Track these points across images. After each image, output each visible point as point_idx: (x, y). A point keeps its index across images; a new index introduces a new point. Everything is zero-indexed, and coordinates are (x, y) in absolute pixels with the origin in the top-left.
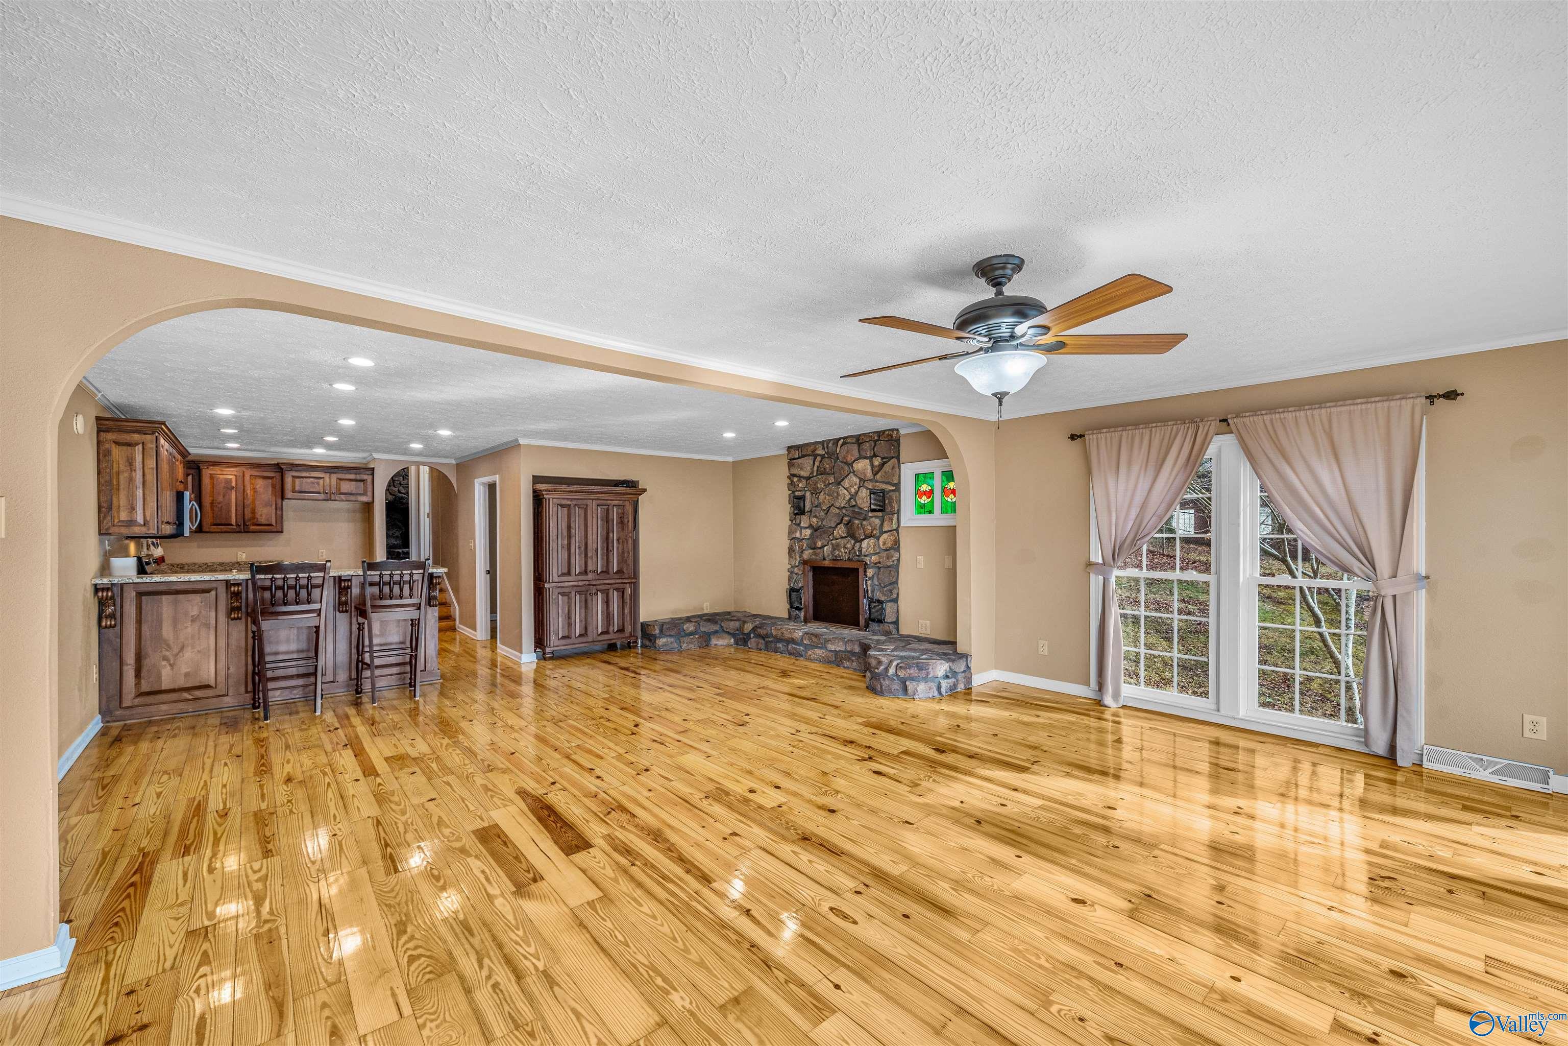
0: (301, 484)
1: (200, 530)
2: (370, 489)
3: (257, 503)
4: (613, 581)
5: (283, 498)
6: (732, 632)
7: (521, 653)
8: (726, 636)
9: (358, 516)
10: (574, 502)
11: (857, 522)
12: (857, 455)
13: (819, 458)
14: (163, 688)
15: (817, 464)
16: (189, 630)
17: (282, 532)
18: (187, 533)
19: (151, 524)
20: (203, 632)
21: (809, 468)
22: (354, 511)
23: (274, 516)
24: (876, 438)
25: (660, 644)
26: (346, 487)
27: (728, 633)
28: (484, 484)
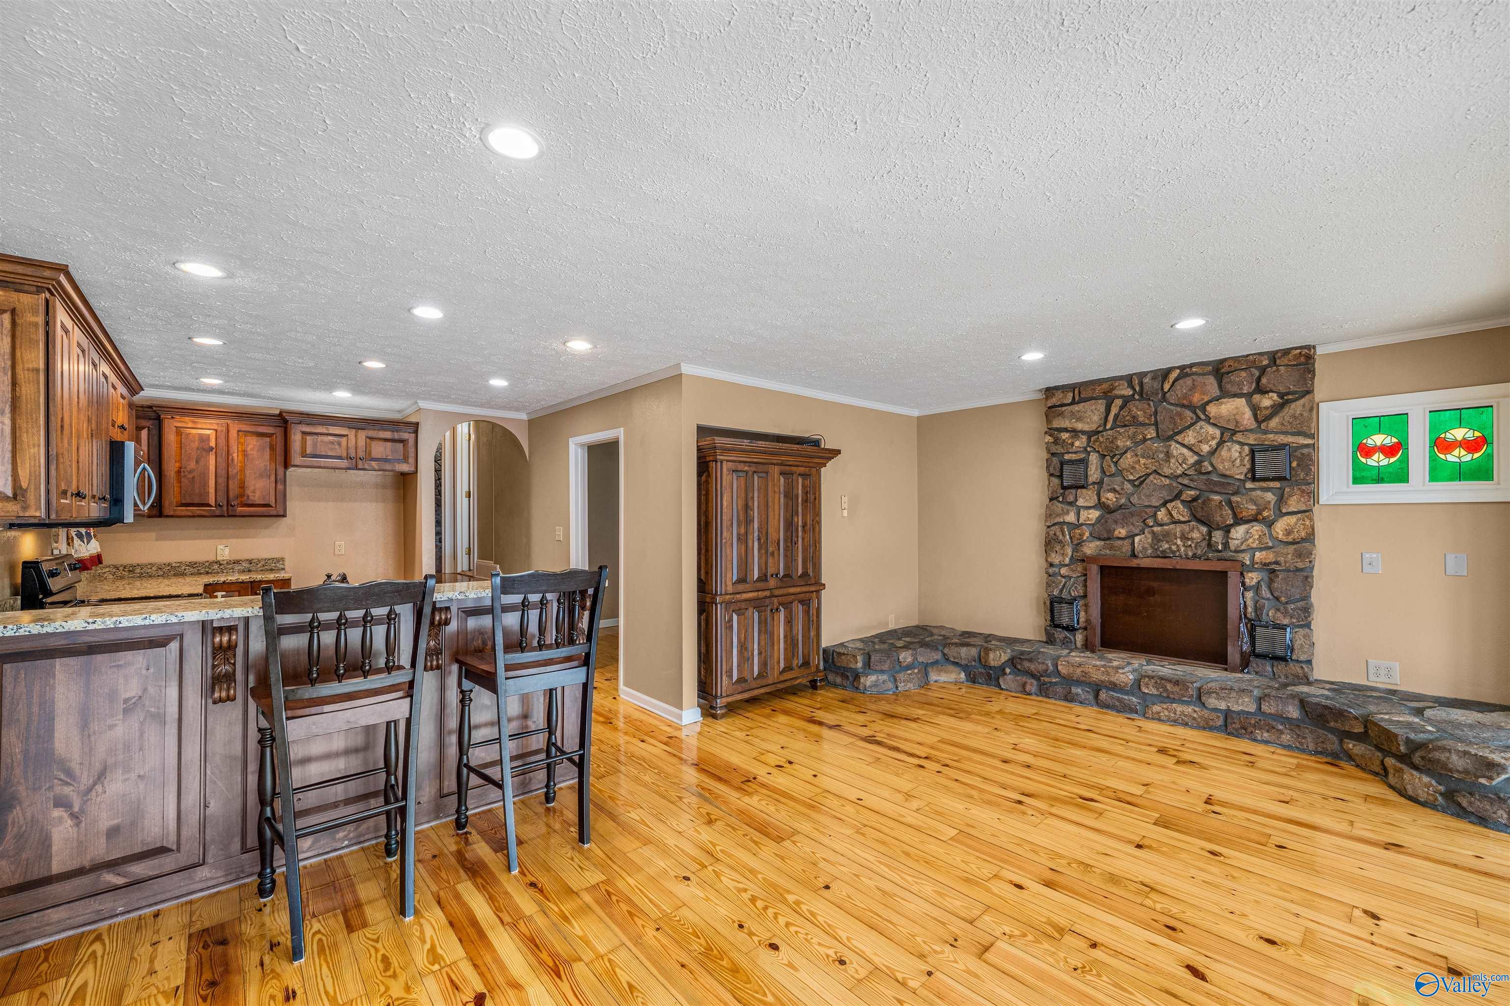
0: (315, 445)
1: (158, 511)
2: (412, 454)
3: (248, 472)
4: (798, 590)
5: (286, 465)
6: (963, 662)
7: (681, 709)
8: (951, 668)
9: (390, 493)
10: (753, 469)
11: (1217, 498)
12: (1216, 392)
13: (1118, 402)
14: (56, 868)
15: (1114, 410)
16: (119, 731)
17: (284, 516)
18: (129, 517)
19: (31, 496)
20: (152, 734)
21: (1096, 418)
22: (384, 487)
23: (272, 493)
24: (1265, 362)
25: (868, 683)
26: (379, 450)
27: (956, 664)
28: (582, 445)
